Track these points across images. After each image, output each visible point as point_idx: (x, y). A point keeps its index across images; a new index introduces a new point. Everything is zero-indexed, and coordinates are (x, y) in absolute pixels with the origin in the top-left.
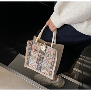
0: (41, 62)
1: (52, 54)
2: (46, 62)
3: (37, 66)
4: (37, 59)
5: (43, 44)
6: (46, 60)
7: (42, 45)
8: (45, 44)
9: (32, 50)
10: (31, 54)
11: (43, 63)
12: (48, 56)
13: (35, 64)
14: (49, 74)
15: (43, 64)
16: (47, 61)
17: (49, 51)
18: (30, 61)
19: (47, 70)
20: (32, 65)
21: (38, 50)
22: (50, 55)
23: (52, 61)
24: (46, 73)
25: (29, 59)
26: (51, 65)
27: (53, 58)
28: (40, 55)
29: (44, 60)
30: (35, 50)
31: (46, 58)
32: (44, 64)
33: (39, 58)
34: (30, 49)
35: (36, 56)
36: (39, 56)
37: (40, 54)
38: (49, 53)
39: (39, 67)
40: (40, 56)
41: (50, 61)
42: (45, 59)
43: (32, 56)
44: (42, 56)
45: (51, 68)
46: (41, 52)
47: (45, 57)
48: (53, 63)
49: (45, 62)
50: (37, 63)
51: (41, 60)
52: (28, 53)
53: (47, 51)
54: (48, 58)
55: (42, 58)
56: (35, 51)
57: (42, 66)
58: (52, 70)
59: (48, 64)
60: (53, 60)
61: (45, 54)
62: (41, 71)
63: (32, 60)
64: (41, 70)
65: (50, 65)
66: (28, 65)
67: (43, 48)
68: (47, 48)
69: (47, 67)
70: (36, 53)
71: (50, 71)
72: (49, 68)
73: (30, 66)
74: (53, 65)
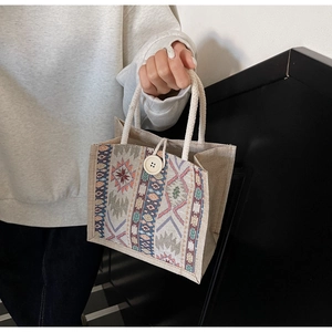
0: (147, 217)
1: (191, 187)
2: (170, 218)
3: (136, 236)
4: (135, 209)
5: (150, 150)
6: (168, 210)
7: (148, 154)
9: (109, 177)
10: (109, 191)
11: (158, 222)
12: (176, 192)
13: (125, 228)
14: (186, 262)
15: (157, 225)
16: (171, 213)
17: (177, 173)
18: (106, 218)
19: (177, 248)
20: (116, 234)
21: (133, 175)
22: (181, 190)
23: (192, 213)
24: (174, 261)
25: (104, 211)
26: (191, 226)
27: (195, 200)
28: (142, 192)
29: (161, 209)
30: (123, 176)
31: (169, 202)
32: (162, 226)
34: (103, 175)
35: (130, 199)
36: (138, 196)
37: (143, 187)
38: (178, 183)
39: (145, 238)
40: (143, 197)
41: (184, 212)
42: (163, 206)
43: (113, 199)
44: (153, 197)
45: (189, 239)
46: (146, 180)
47: (164, 198)
48: (195, 221)
49: (165, 217)
50: (133, 223)
51: (149, 212)
52: (99, 190)
53: (170, 174)
54: (173, 201)
55: (152, 202)
56: (122, 180)
57: (155, 234)
58: (195, 246)
59: (179, 225)
60: (197, 210)
61: (161, 189)
62: (152, 254)
63: (116, 213)
64: (151, 248)
65: (184, 230)
66: (102, 233)
67: (153, 165)
68: (169, 165)
69: (176, 235)
70: (125, 187)
71: (188, 251)
72: (181, 240)
73: (109, 239)
74: (197, 228)
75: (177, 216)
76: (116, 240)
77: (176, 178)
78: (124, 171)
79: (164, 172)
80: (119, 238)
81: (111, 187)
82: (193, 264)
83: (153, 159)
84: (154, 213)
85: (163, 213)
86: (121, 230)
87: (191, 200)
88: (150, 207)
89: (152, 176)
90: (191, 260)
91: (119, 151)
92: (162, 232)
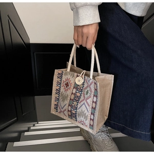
0: (75, 103)
1: (93, 90)
2: (84, 103)
3: (70, 111)
4: (70, 99)
5: (79, 74)
6: (83, 100)
7: (77, 76)
8: (83, 74)
9: (62, 85)
12: (87, 92)
13: (66, 107)
14: (90, 124)
15: (79, 106)
17: (88, 84)
18: (59, 103)
19: (86, 118)
20: (62, 110)
21: (71, 84)
22: (89, 91)
23: (93, 102)
24: (85, 124)
25: (58, 100)
26: (92, 107)
28: (74, 92)
29: (81, 100)
30: (67, 85)
31: (84, 97)
32: (81, 107)
33: (73, 97)
34: (59, 84)
35: (69, 95)
36: (72, 93)
37: (75, 90)
38: (88, 89)
39: (74, 112)
40: (74, 94)
41: (90, 101)
42: (82, 98)
43: (62, 95)
44: (78, 95)
45: (91, 114)
46: (76, 86)
47: (82, 95)
48: (94, 106)
49: (82, 103)
50: (69, 105)
51: (76, 101)
52: (57, 90)
53: (86, 85)
54: (86, 96)
57: (78, 110)
58: (94, 117)
59: (87, 107)
60: (95, 100)
61: (82, 91)
62: (76, 120)
63: (63, 101)
64: (76, 117)
65: (90, 109)
66: (57, 110)
67: (79, 81)
68: (85, 81)
69: (86, 111)
70: (67, 90)
71: (91, 119)
72: (88, 114)
73: (60, 113)
74: (95, 109)
75: (87, 102)
77: (88, 86)
78: (67, 83)
79: (83, 84)
80: (63, 112)
81: (62, 90)
82: (93, 126)
83: (79, 78)
84: (78, 101)
86: (64, 108)
87: (93, 96)
88: (77, 99)
89: (78, 85)
90: (92, 124)
91: (66, 74)
92: (80, 110)
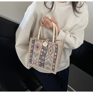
0: (43, 57)
1: (54, 49)
3: (40, 62)
4: (40, 55)
5: (44, 41)
6: (49, 55)
9: (34, 47)
10: (34, 51)
11: (46, 58)
12: (51, 50)
14: (52, 69)
16: (49, 56)
18: (33, 58)
19: (50, 65)
21: (40, 47)
22: (52, 50)
23: (55, 55)
24: (49, 69)
25: (32, 56)
26: (54, 59)
27: (55, 52)
29: (47, 55)
30: (37, 47)
31: (49, 53)
33: (42, 54)
35: (39, 53)
36: (41, 52)
37: (42, 50)
38: (51, 48)
39: (42, 62)
41: (52, 55)
43: (34, 53)
44: (45, 52)
45: (53, 62)
46: (43, 48)
47: (47, 52)
49: (48, 57)
50: (39, 59)
51: (44, 56)
52: (31, 50)
54: (50, 53)
55: (44, 53)
57: (45, 61)
58: (55, 64)
59: (51, 59)
60: (56, 54)
61: (47, 50)
62: (44, 67)
63: (35, 57)
64: (44, 65)
65: (52, 60)
66: (31, 62)
67: (45, 44)
68: (49, 44)
69: (50, 61)
70: (38, 50)
71: (53, 66)
72: (51, 63)
73: (33, 64)
74: (56, 59)
75: (51, 56)
76: (35, 64)
77: (51, 47)
78: (38, 46)
79: (48, 46)
80: (35, 63)
83: (45, 43)
84: (45, 56)
85: (47, 56)
86: (36, 61)
88: (44, 55)
89: (45, 47)
90: (53, 68)
91: (37, 41)
92: (47, 61)
